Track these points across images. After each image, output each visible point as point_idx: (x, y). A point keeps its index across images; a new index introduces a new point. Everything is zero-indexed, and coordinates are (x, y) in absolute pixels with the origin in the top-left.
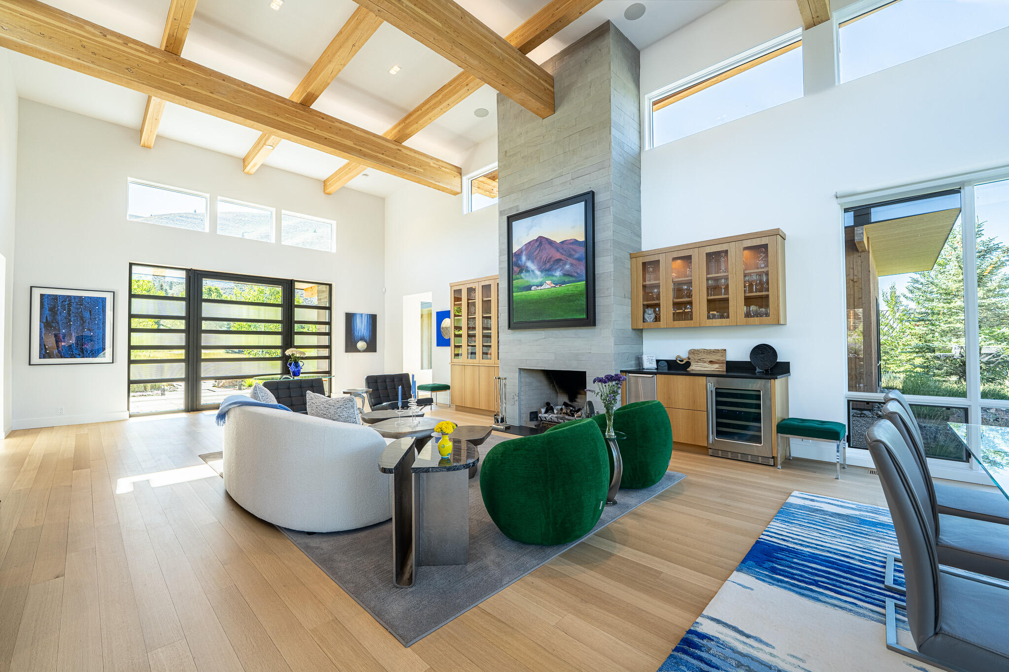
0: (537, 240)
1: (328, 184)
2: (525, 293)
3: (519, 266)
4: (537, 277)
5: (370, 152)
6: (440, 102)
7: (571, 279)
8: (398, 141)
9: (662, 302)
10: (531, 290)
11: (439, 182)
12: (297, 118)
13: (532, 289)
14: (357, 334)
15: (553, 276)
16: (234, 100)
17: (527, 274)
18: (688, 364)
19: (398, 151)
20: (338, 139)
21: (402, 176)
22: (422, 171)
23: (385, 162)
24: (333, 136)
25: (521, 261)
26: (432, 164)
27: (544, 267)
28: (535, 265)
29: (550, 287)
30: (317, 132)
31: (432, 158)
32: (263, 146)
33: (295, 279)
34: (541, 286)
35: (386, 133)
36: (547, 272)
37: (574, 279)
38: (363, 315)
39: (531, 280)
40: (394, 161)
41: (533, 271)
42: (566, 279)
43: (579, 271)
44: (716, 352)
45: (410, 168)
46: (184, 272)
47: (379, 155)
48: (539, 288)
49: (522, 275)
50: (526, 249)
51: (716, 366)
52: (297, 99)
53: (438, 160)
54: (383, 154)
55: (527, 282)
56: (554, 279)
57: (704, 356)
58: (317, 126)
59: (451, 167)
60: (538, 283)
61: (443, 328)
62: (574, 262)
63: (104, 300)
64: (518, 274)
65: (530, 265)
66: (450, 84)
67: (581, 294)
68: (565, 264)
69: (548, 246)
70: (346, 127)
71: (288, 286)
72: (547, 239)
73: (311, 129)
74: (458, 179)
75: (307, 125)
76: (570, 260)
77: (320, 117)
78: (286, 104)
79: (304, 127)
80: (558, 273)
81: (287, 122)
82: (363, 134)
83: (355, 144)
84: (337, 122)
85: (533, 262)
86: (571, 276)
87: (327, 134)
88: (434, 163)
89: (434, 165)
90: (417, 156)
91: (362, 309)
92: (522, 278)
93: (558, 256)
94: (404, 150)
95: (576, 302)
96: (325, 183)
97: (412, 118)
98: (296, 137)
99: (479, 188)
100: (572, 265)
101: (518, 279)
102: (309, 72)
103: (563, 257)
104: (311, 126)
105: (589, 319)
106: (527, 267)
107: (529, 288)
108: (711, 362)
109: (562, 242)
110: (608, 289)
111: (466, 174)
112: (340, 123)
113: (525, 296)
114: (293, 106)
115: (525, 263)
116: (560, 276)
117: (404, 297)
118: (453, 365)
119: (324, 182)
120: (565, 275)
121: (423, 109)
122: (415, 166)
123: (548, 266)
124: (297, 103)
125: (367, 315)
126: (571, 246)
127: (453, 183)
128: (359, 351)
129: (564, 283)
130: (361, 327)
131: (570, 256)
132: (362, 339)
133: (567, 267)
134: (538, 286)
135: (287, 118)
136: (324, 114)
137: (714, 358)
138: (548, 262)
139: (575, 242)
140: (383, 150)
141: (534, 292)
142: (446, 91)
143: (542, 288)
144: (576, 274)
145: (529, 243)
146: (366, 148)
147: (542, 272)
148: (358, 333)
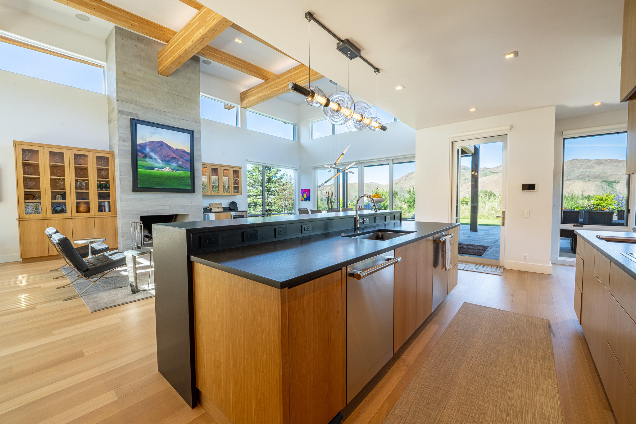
0: (159, 142)
2: (148, 170)
3: (143, 153)
4: (159, 163)
7: (183, 169)
9: (208, 184)
10: (154, 170)
13: (155, 169)
15: (171, 165)
17: (151, 160)
18: (211, 209)
25: (146, 151)
27: (164, 159)
28: (157, 156)
29: (168, 170)
34: (163, 169)
36: (166, 162)
37: (184, 169)
39: (154, 164)
41: (155, 159)
42: (180, 169)
43: (187, 166)
44: (219, 204)
48: (161, 170)
49: (146, 159)
50: (149, 145)
51: (220, 209)
55: (151, 164)
56: (172, 167)
57: (216, 206)
60: (160, 166)
62: (184, 161)
64: (143, 158)
65: (152, 154)
67: (188, 177)
68: (179, 161)
69: (166, 148)
72: (166, 144)
76: (181, 160)
80: (174, 164)
85: (155, 153)
86: (183, 168)
92: (146, 161)
93: (174, 155)
95: (185, 181)
100: (183, 162)
101: (142, 161)
103: (177, 157)
105: (192, 190)
106: (151, 156)
107: (153, 168)
108: (218, 208)
109: (177, 149)
110: (200, 177)
113: (149, 172)
115: (149, 153)
116: (176, 166)
118: (23, 220)
120: (178, 166)
123: (167, 159)
126: (182, 153)
129: (178, 170)
131: (182, 158)
133: (180, 162)
134: (159, 168)
137: (219, 206)
138: (167, 157)
139: (185, 152)
141: (156, 171)
143: (163, 170)
144: (185, 168)
145: (152, 142)
147: (163, 161)
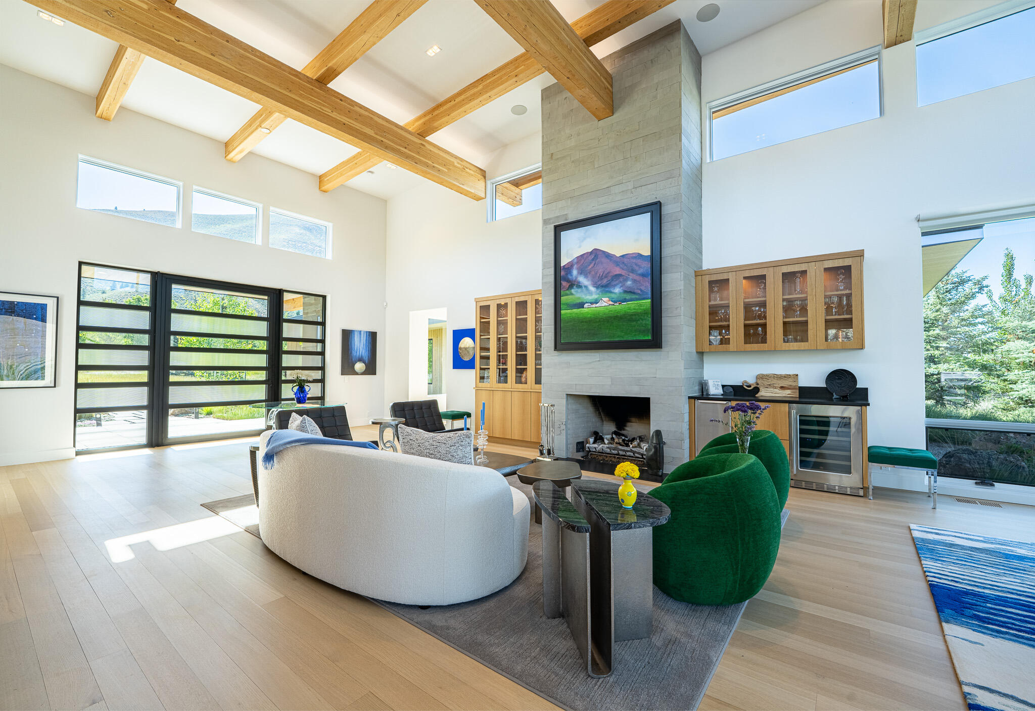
0: (591, 253)
1: (326, 179)
2: (575, 310)
3: (568, 281)
4: (591, 293)
5: (393, 144)
6: (480, 93)
7: (634, 296)
8: (423, 134)
9: (732, 323)
10: (583, 307)
11: (463, 185)
12: (313, 96)
13: (585, 306)
14: (355, 354)
15: (611, 292)
16: (239, 67)
17: (579, 290)
18: (757, 390)
19: (421, 146)
20: (357, 125)
21: (425, 174)
22: (446, 170)
23: (408, 157)
24: (351, 121)
25: (572, 275)
26: (456, 164)
27: (600, 283)
28: (589, 280)
29: (607, 304)
30: (334, 115)
31: (456, 157)
32: (256, 129)
33: (284, 289)
34: (597, 303)
35: (408, 124)
36: (603, 289)
37: (637, 297)
38: (362, 332)
39: (583, 296)
40: (418, 157)
41: (586, 287)
42: (628, 297)
43: (643, 288)
44: (787, 377)
45: (433, 167)
46: (149, 276)
47: (402, 148)
48: (594, 306)
49: (573, 291)
50: (577, 263)
51: (788, 392)
52: (313, 74)
53: (462, 160)
54: (406, 148)
55: (579, 298)
56: (613, 296)
57: (775, 381)
58: (335, 109)
59: (475, 169)
60: (592, 300)
61: (461, 348)
62: (637, 278)
63: (44, 307)
64: (567, 290)
65: (582, 280)
66: (494, 73)
67: (645, 313)
68: (626, 280)
69: (604, 260)
70: (366, 113)
71: (276, 297)
72: (604, 252)
73: (327, 111)
74: (482, 183)
75: (324, 106)
76: (632, 276)
77: (338, 98)
78: (300, 79)
79: (320, 108)
80: (617, 290)
81: (301, 100)
82: (384, 123)
83: (376, 134)
84: (356, 106)
85: (586, 276)
86: (634, 293)
87: (345, 118)
88: (458, 163)
89: (459, 166)
90: (441, 154)
91: (360, 325)
92: (572, 294)
93: (617, 271)
94: (427, 145)
95: (639, 322)
96: (321, 179)
97: (442, 109)
98: (310, 119)
99: (502, 194)
100: (634, 281)
101: (567, 295)
102: (332, 43)
103: (623, 272)
104: (327, 107)
105: (655, 342)
106: (579, 282)
107: (581, 305)
108: (782, 388)
109: (623, 256)
110: (677, 308)
111: (490, 179)
112: (361, 108)
113: (577, 314)
114: (309, 82)
115: (576, 278)
116: (620, 293)
117: (411, 313)
118: (477, 390)
119: (320, 177)
120: (625, 292)
121: (457, 100)
122: (439, 164)
123: (605, 281)
124: (312, 79)
125: (367, 332)
126: (634, 261)
127: (478, 187)
128: (357, 374)
129: (625, 300)
130: (360, 346)
131: (633, 271)
132: (361, 360)
133: (629, 283)
134: (592, 303)
135: (301, 95)
136: (343, 96)
137: (785, 383)
138: (605, 277)
139: (640, 256)
140: (406, 144)
141: (587, 310)
142: (488, 81)
143: (597, 305)
144: (639, 292)
145: (582, 256)
146: (388, 139)
147: (597, 287)
148: (356, 352)
